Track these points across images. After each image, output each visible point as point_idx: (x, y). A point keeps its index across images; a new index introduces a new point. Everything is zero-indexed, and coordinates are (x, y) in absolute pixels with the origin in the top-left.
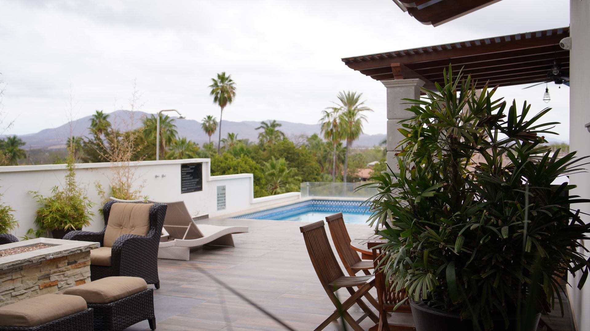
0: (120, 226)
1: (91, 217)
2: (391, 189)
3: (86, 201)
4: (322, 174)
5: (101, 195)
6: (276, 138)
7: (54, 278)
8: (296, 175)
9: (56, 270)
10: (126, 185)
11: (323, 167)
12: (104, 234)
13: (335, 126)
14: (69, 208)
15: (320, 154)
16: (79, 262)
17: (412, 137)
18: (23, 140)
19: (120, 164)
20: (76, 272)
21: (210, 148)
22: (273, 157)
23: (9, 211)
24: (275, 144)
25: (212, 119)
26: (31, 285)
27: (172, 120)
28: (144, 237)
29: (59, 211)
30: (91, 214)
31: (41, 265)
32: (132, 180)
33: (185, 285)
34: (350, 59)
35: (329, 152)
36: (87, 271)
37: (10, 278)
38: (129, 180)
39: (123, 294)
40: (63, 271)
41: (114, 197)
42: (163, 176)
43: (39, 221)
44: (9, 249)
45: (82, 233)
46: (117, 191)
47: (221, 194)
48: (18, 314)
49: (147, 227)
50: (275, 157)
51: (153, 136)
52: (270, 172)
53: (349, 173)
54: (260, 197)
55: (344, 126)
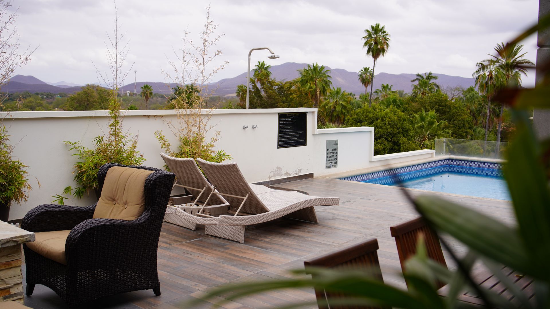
0: (113, 200)
4: (475, 127)
6: (430, 90)
8: (446, 127)
11: (477, 121)
12: (94, 210)
13: (491, 78)
15: (474, 107)
19: (189, 111)
21: (366, 99)
22: (423, 109)
24: (428, 96)
25: (370, 70)
27: (328, 71)
32: (204, 132)
35: (484, 105)
38: (201, 132)
42: (254, 127)
47: (331, 150)
50: (425, 109)
51: (308, 86)
52: (419, 125)
53: (505, 127)
54: (408, 151)
55: (500, 80)
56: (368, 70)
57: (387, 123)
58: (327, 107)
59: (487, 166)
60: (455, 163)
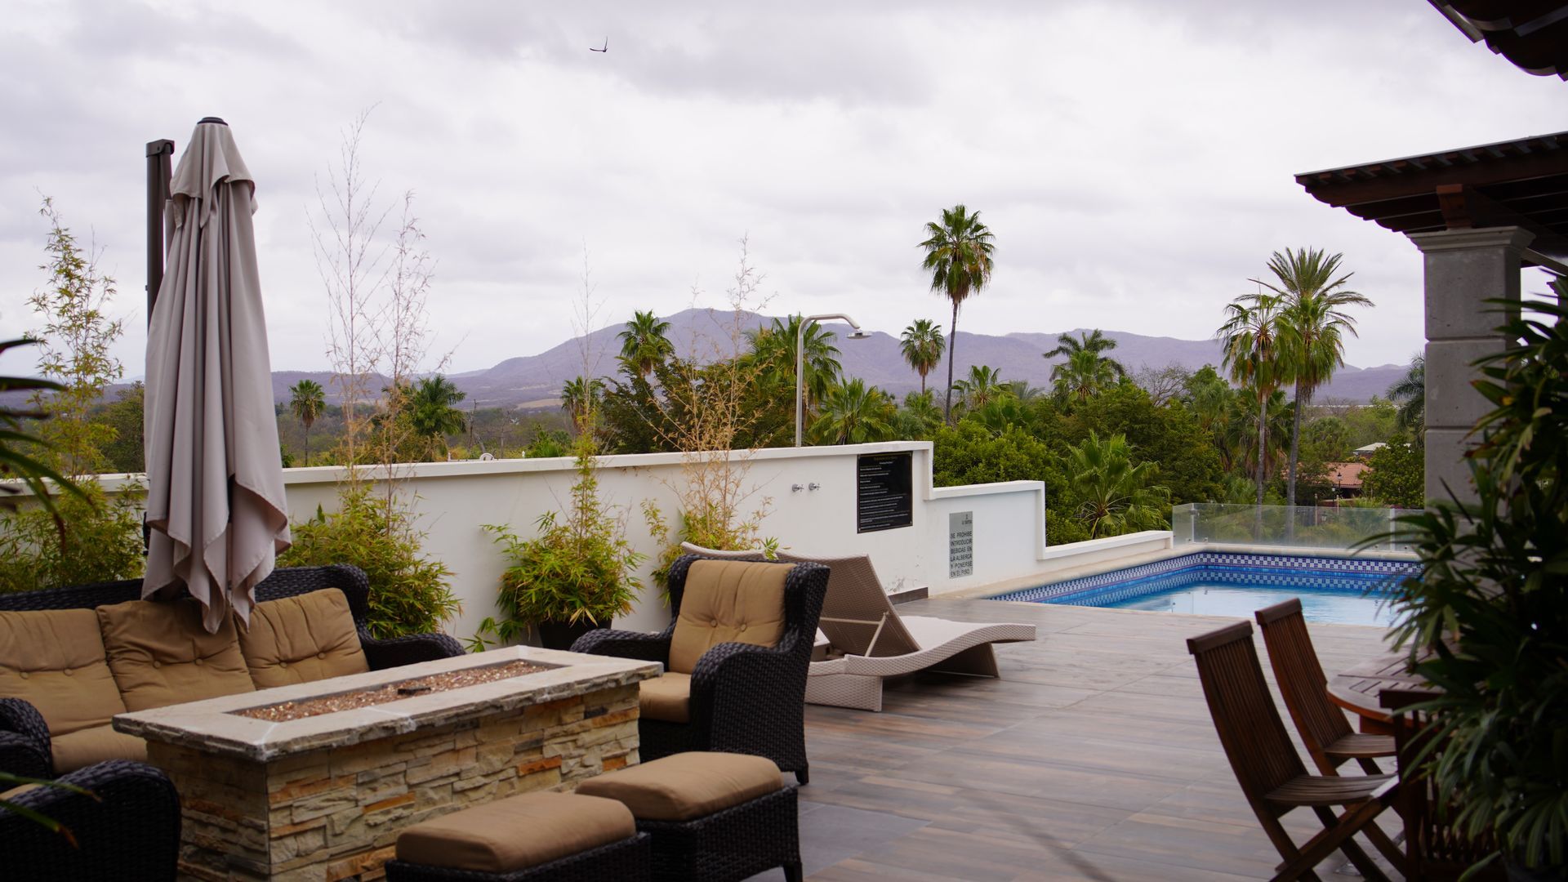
0: (710, 618)
1: (633, 591)
2: (1456, 548)
3: (623, 552)
4: (1227, 476)
5: (659, 537)
6: (1099, 379)
7: (552, 749)
8: (1154, 479)
9: (557, 729)
10: (720, 510)
11: (1230, 459)
12: (671, 638)
13: (1264, 345)
14: (582, 569)
15: (1221, 421)
16: (611, 710)
17: (1513, 405)
18: (459, 389)
19: (705, 456)
20: (605, 737)
21: (924, 406)
22: (1091, 431)
23: (441, 576)
24: (1097, 396)
25: (932, 327)
26: (498, 765)
27: (828, 334)
28: (772, 649)
29: (557, 575)
30: (633, 585)
31: (522, 717)
32: (736, 497)
33: (872, 778)
34: (1321, 177)
35: (1247, 417)
36: (629, 735)
37: (450, 746)
38: (728, 497)
39: (724, 799)
40: (573, 734)
41: (690, 541)
42: (812, 487)
43: (508, 599)
44: (446, 674)
45: (618, 635)
46: (699, 526)
47: (959, 534)
48: (472, 840)
49: (777, 623)
50: (1097, 430)
51: (778, 378)
52: (1086, 473)
53: (1303, 474)
54: (1061, 543)
55: (1289, 347)
56: (928, 327)
57: (1002, 471)
58: (826, 433)
59: (1296, 565)
60: (1220, 561)
